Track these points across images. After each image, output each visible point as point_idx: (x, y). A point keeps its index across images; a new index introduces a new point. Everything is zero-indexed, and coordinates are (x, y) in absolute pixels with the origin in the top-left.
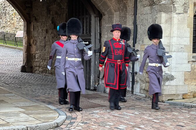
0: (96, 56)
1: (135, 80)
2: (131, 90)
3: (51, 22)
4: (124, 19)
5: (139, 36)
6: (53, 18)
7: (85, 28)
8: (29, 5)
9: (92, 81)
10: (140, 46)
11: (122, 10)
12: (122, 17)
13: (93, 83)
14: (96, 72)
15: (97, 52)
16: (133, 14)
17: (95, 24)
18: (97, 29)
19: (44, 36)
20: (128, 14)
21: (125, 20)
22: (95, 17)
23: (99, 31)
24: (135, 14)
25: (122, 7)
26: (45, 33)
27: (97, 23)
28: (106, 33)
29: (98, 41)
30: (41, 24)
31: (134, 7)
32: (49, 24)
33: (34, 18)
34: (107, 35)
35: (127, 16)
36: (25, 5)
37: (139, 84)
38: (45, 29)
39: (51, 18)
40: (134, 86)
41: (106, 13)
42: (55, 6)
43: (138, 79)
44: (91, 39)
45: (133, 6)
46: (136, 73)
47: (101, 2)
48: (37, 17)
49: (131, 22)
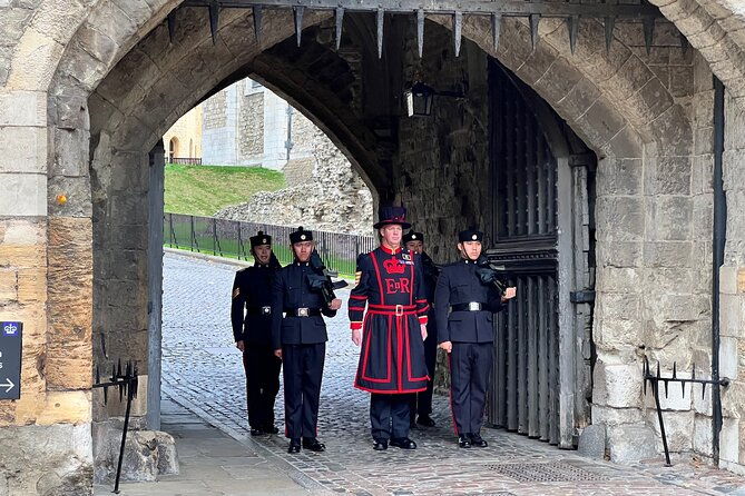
0: (580, 317)
1: (724, 413)
2: (710, 452)
3: (451, 191)
4: (678, 170)
5: (734, 233)
6: (459, 175)
7: (540, 209)
8: (388, 132)
9: (563, 414)
10: (735, 274)
11: (670, 134)
12: (671, 162)
13: (569, 422)
14: (579, 381)
15: (583, 303)
16: (709, 147)
17: (573, 192)
18: (581, 211)
19: (432, 245)
20: (693, 149)
21: (682, 175)
22: (572, 167)
23: (586, 221)
24: (718, 148)
25: (668, 125)
26: (436, 232)
27: (579, 189)
28: (609, 226)
29: (582, 260)
30: (424, 200)
31: (714, 121)
32: (447, 197)
33: (404, 178)
34: (614, 234)
35: (691, 158)
36: (374, 134)
37: (736, 426)
38: (434, 216)
39: (452, 176)
40: (722, 435)
41: (606, 149)
42: (465, 130)
43: (733, 409)
44: (557, 252)
45: (712, 117)
46: (726, 384)
47: (586, 107)
48: (412, 175)
49: (705, 181)
